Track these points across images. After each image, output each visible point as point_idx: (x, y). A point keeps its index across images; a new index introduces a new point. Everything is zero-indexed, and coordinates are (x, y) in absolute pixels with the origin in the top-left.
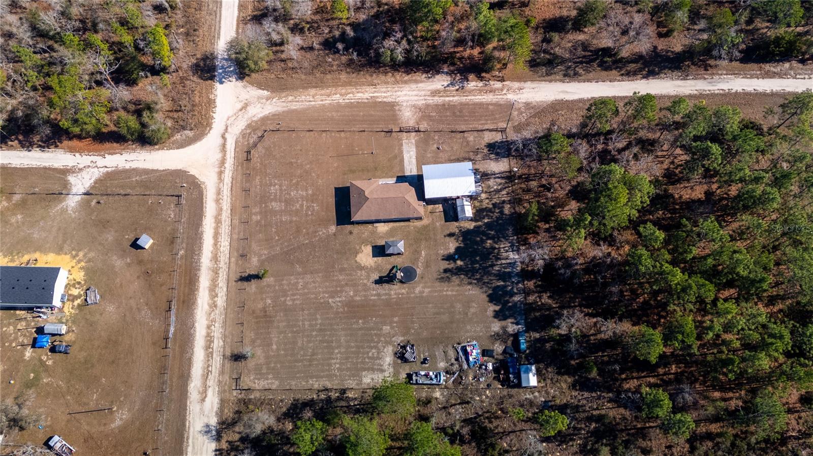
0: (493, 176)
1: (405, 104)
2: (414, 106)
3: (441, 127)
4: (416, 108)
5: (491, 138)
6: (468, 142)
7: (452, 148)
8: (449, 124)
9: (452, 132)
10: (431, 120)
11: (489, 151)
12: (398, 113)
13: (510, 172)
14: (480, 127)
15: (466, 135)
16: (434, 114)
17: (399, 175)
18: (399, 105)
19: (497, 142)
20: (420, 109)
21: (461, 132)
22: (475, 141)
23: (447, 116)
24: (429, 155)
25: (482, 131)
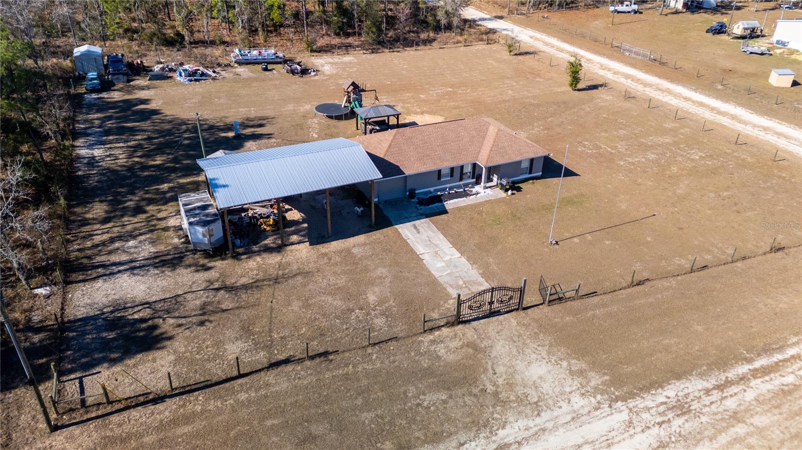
0: (137, 264)
1: (578, 402)
2: (537, 408)
3: (377, 360)
4: (522, 400)
5: (141, 369)
6: (246, 331)
7: (307, 306)
8: (346, 377)
9: (325, 354)
10: (428, 372)
11: (155, 327)
12: (577, 365)
13: (67, 283)
14: (197, 402)
15: (262, 357)
16: (428, 399)
17: (443, 217)
18: (596, 390)
19: (114, 362)
20: (504, 403)
21: (287, 361)
22: (218, 344)
23: (367, 406)
24: (382, 271)
25: (187, 390)
